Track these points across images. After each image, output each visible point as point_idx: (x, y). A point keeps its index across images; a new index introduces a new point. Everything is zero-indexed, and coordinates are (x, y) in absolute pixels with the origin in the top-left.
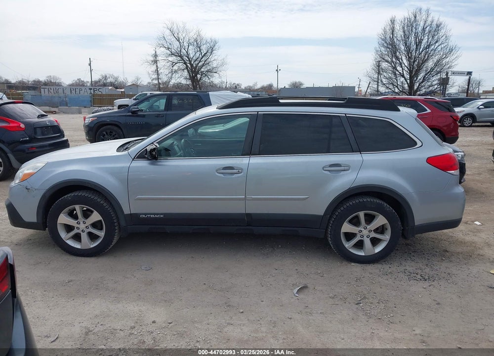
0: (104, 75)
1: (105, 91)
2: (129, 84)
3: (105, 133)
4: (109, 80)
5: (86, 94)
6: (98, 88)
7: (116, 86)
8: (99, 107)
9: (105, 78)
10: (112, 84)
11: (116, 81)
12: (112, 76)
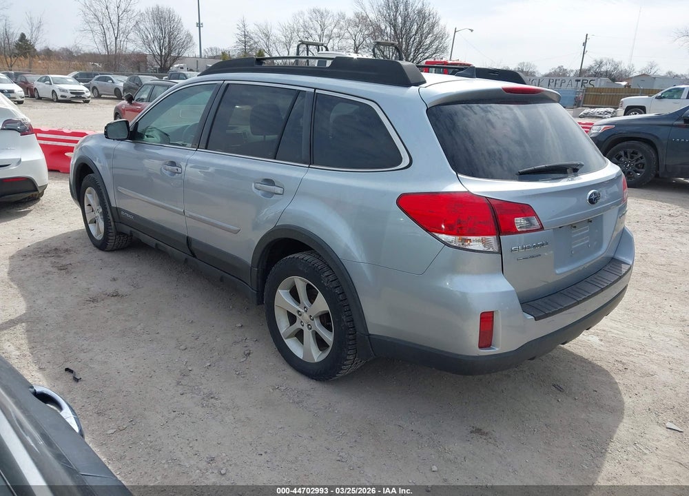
0: (599, 60)
1: (600, 84)
2: (635, 75)
3: (622, 153)
4: (604, 69)
5: (570, 88)
6: (589, 79)
7: (613, 77)
8: (591, 108)
9: (600, 64)
10: (607, 74)
11: (615, 69)
12: (610, 62)
